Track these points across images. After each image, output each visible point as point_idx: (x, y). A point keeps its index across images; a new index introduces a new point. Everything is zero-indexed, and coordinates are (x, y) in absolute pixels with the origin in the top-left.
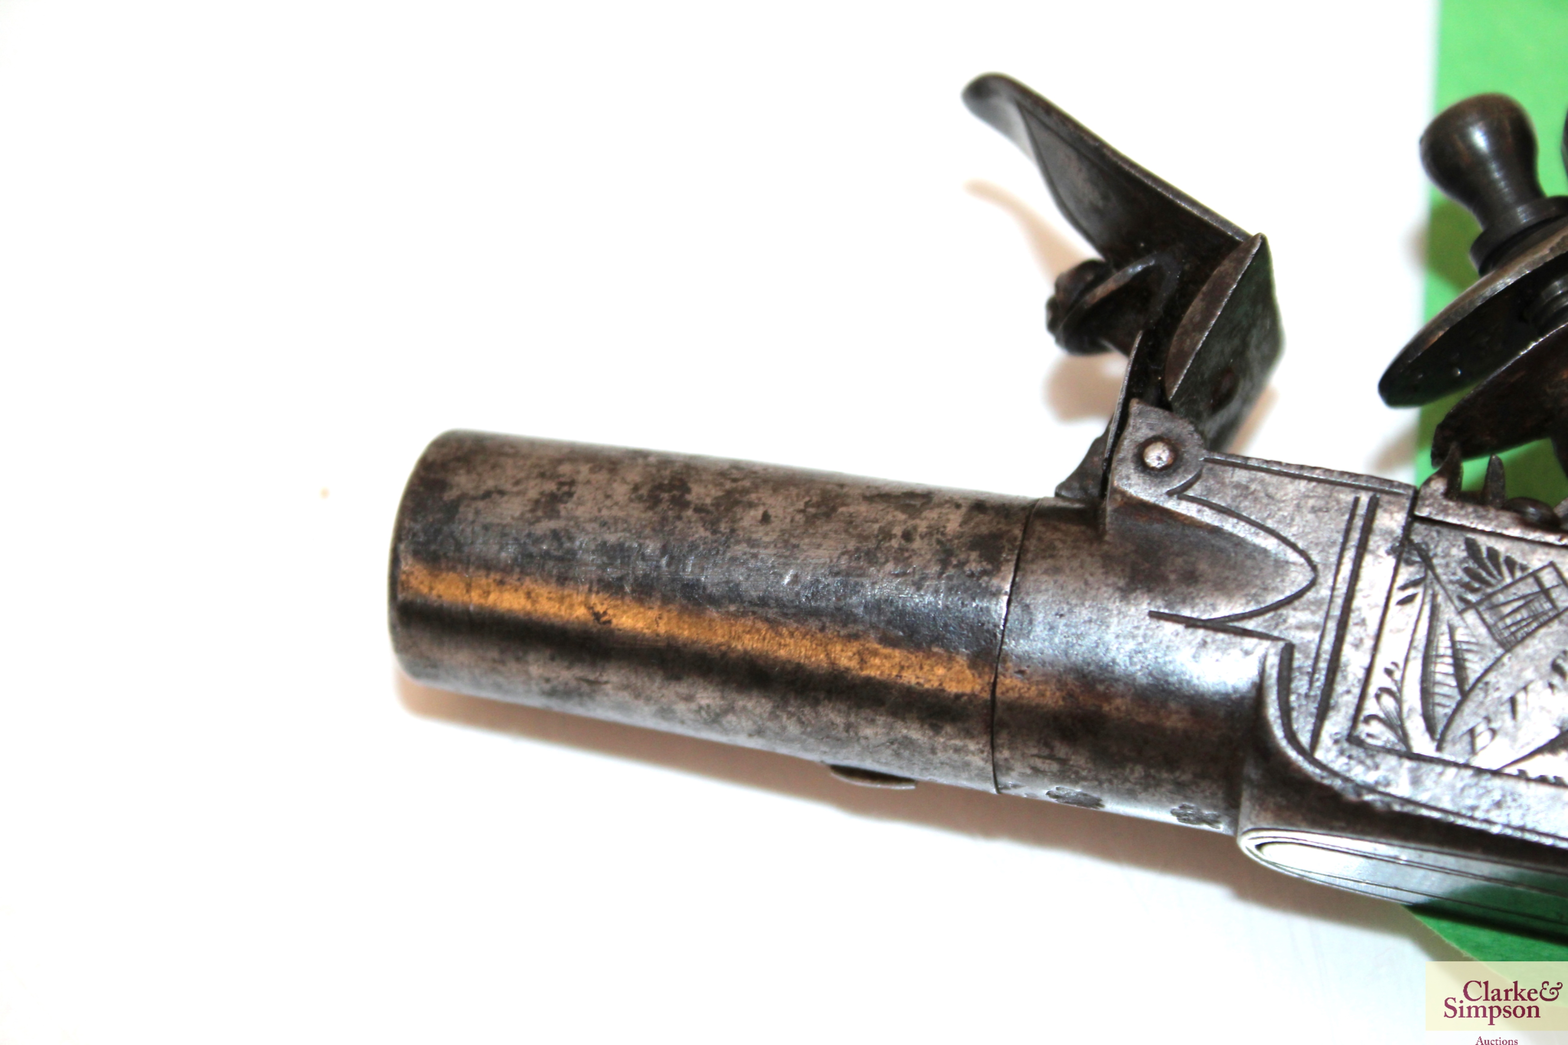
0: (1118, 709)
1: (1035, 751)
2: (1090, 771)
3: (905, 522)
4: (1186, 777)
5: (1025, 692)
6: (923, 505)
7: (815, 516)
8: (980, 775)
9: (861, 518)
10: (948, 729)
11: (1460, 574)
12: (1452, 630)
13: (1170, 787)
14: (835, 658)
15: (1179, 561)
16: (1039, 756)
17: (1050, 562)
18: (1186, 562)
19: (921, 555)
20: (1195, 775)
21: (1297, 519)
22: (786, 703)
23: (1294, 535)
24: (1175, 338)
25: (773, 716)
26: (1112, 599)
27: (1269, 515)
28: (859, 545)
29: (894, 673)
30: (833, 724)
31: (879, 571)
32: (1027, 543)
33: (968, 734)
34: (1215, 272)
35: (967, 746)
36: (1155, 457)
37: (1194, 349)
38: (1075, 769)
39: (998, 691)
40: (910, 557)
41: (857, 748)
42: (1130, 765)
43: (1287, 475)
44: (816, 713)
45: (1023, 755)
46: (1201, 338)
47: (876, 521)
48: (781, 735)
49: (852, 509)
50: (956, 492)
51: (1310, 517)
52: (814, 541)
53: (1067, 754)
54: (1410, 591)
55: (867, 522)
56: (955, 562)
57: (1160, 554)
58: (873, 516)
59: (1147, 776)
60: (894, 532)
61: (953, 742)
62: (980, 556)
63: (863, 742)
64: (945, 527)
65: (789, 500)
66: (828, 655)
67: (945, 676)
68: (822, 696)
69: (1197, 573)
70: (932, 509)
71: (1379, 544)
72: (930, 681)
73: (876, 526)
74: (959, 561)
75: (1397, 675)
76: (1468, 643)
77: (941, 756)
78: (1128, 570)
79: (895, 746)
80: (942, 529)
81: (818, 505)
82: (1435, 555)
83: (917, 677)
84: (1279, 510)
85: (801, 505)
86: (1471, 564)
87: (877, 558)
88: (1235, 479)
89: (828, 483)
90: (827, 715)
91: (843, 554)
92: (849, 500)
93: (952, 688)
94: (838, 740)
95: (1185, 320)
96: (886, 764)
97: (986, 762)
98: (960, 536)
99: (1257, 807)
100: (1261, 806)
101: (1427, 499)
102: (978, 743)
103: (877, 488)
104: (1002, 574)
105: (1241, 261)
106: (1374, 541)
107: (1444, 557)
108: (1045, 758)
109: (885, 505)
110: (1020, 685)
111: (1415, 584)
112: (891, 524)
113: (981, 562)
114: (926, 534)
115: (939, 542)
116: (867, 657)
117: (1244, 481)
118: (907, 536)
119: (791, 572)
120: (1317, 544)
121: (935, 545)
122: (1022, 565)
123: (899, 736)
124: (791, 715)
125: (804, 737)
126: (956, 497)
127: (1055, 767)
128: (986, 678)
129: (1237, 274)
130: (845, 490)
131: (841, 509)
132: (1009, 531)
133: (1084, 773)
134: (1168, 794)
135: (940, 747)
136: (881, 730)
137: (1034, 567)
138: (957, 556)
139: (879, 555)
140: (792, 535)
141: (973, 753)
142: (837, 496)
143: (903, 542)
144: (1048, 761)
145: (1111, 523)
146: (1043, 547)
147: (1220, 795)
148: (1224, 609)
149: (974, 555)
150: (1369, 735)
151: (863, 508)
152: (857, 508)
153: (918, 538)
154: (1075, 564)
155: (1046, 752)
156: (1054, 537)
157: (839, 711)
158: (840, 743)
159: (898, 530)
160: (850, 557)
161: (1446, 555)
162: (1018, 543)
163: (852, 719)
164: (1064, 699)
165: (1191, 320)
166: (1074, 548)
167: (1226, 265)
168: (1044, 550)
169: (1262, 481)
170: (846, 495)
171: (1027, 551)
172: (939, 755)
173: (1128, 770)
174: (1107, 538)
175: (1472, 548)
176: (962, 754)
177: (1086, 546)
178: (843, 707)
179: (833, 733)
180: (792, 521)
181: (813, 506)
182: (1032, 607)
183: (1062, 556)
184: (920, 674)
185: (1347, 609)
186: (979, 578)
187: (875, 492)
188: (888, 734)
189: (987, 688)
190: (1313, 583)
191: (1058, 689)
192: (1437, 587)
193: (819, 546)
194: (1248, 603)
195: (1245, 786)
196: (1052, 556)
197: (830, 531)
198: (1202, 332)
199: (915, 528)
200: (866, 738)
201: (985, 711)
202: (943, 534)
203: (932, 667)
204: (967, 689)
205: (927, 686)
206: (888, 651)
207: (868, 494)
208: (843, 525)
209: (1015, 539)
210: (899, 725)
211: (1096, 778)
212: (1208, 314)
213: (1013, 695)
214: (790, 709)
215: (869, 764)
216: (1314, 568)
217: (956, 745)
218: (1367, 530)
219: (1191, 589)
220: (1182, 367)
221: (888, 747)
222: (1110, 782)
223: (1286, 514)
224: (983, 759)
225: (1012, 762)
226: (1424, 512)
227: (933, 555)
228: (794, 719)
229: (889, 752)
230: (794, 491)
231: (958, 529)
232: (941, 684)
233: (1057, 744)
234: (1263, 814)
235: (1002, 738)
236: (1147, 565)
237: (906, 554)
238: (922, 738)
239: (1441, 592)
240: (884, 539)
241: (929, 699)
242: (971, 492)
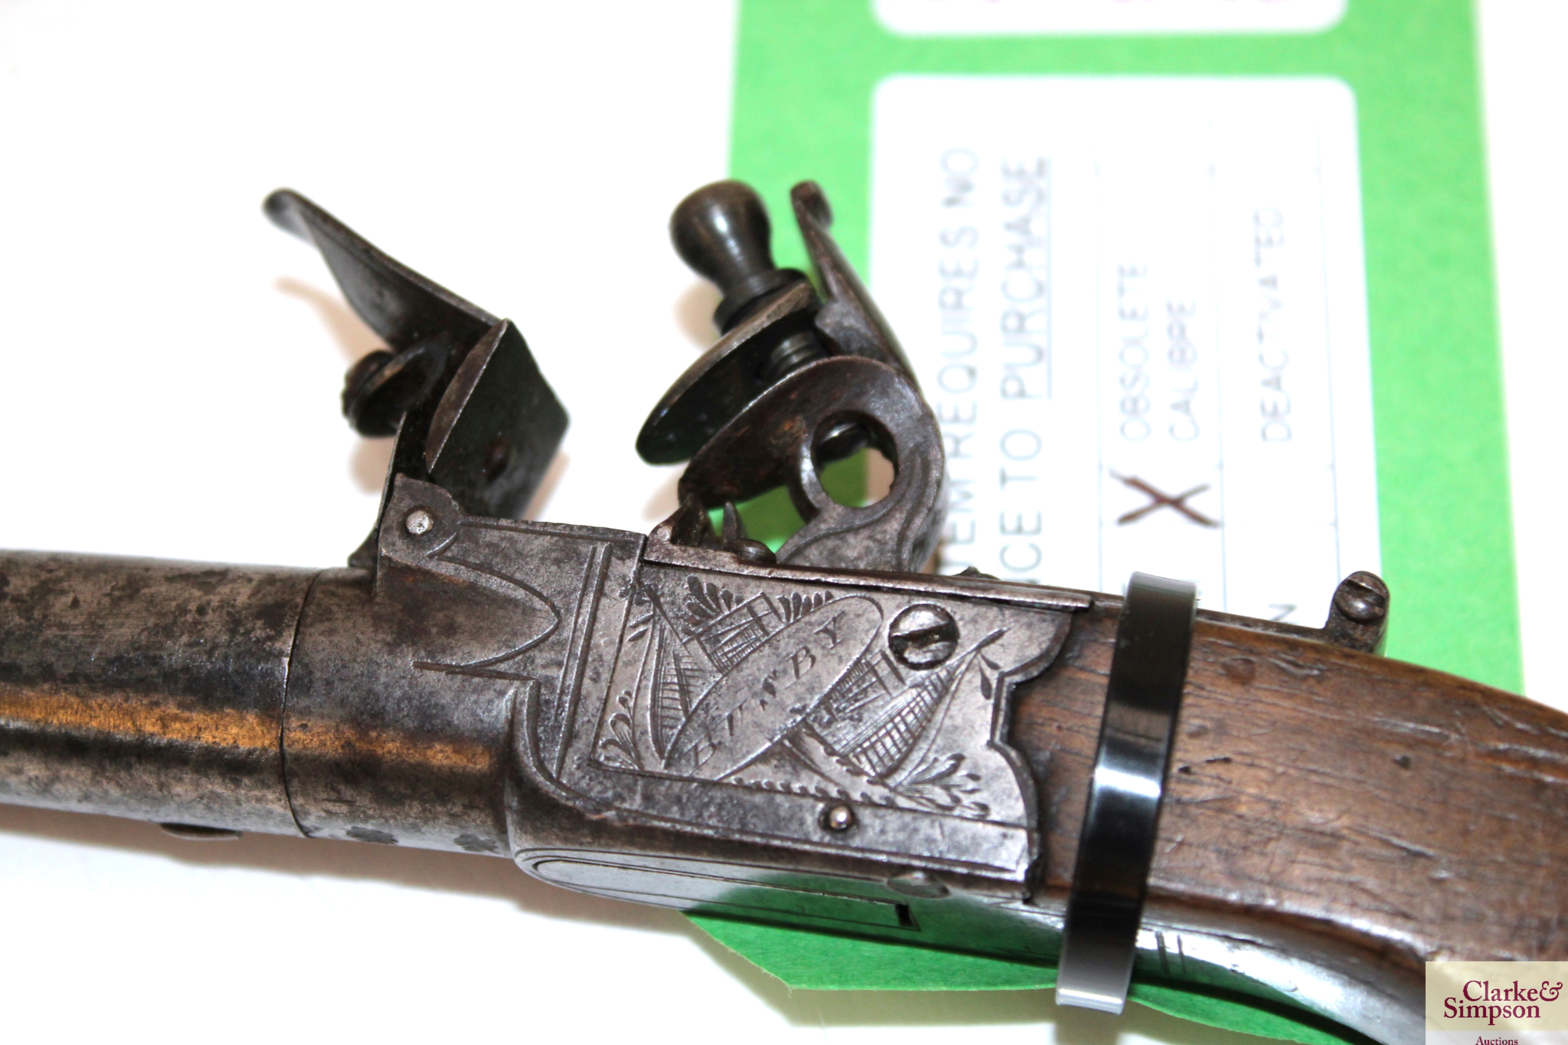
0: (390, 752)
1: (325, 796)
2: (375, 811)
3: (200, 598)
4: (458, 809)
5: (308, 743)
6: (220, 581)
7: (120, 598)
8: (283, 821)
9: (161, 597)
10: (246, 781)
11: (685, 609)
12: (677, 659)
13: (446, 819)
14: (140, 725)
15: (440, 615)
16: (329, 800)
17: (327, 625)
18: (446, 616)
19: (213, 627)
20: (465, 806)
21: (542, 571)
22: (103, 769)
23: (540, 585)
24: (435, 417)
25: (94, 782)
26: (381, 655)
27: (518, 568)
28: (158, 622)
29: (194, 735)
30: (147, 785)
31: (175, 644)
32: (307, 609)
33: (265, 785)
34: (469, 356)
35: (265, 796)
36: (417, 524)
37: (450, 426)
38: (362, 809)
39: (285, 744)
40: (203, 629)
41: (173, 805)
42: (408, 802)
43: (533, 532)
44: (130, 776)
45: (315, 800)
46: (456, 415)
47: (175, 599)
48: (105, 797)
49: (153, 590)
50: (248, 567)
51: (554, 568)
52: (117, 620)
53: (352, 796)
54: (642, 629)
55: (166, 600)
56: (242, 630)
57: (424, 610)
58: (172, 594)
59: (424, 810)
60: (190, 607)
61: (252, 793)
62: (265, 624)
63: (177, 799)
64: (235, 600)
65: (97, 586)
66: (134, 723)
67: (237, 734)
68: (133, 760)
69: (456, 626)
70: (226, 584)
71: (614, 588)
72: (225, 739)
73: (174, 604)
74: (246, 629)
75: (631, 704)
76: (692, 670)
77: (246, 807)
78: (395, 627)
79: (205, 801)
80: (232, 602)
81: (123, 589)
82: (663, 594)
83: (214, 737)
84: (527, 563)
85: (108, 589)
86: (694, 600)
87: (174, 632)
88: (488, 539)
89: (135, 568)
90: (141, 777)
91: (143, 630)
92: (152, 582)
93: (244, 745)
94: (155, 799)
95: (443, 401)
96: (202, 817)
97: (285, 808)
98: (248, 607)
99: (519, 831)
100: (521, 829)
101: (655, 545)
102: (274, 792)
103: (179, 569)
104: (282, 639)
105: (490, 344)
106: (609, 585)
107: (670, 595)
108: (334, 801)
109: (184, 584)
110: (303, 737)
111: (645, 622)
112: (187, 601)
113: (265, 629)
114: (218, 607)
115: (229, 613)
116: (167, 722)
117: (495, 540)
118: (201, 611)
119: (98, 649)
120: (559, 593)
121: (225, 616)
122: (302, 629)
123: (206, 791)
124: (109, 779)
125: (126, 799)
126: (249, 572)
127: (344, 808)
128: (274, 733)
129: (487, 355)
130: (150, 573)
131: (146, 591)
132: (292, 600)
133: (371, 812)
134: (447, 826)
135: (243, 798)
136: (189, 788)
137: (312, 630)
138: (244, 625)
139: (175, 629)
140: (98, 617)
141: (272, 802)
142: (142, 579)
143: (197, 616)
144: (338, 804)
145: (380, 586)
146: (321, 612)
147: (489, 822)
148: (480, 657)
149: (259, 623)
150: (607, 758)
151: (164, 588)
152: (158, 588)
153: (210, 612)
154: (349, 624)
155: (334, 795)
156: (332, 602)
157: (151, 772)
158: (158, 802)
159: (193, 606)
160: (149, 633)
161: (672, 594)
162: (299, 610)
163: (163, 778)
164: (343, 747)
165: (448, 400)
166: (349, 610)
167: (478, 348)
168: (321, 615)
169: (511, 539)
170: (150, 578)
171: (307, 616)
172: (244, 805)
173: (407, 807)
174: (378, 600)
175: (695, 585)
176: (263, 803)
177: (359, 608)
178: (153, 769)
179: (150, 792)
180: (99, 603)
181: (118, 589)
182: (310, 665)
183: (337, 619)
184: (216, 734)
185: (587, 648)
186: (264, 643)
187: (177, 573)
188: (196, 790)
189: (275, 743)
190: (557, 627)
191: (337, 739)
192: (665, 622)
193: (122, 625)
194: (499, 649)
195: (507, 813)
196: (329, 620)
197: (133, 610)
198: (457, 410)
199: (208, 603)
200: (179, 795)
201: (276, 763)
202: (233, 606)
203: (226, 727)
204: (259, 744)
205: (223, 744)
206: (187, 714)
207: (169, 575)
208: (144, 604)
209: (297, 606)
210: (204, 780)
211: (381, 816)
212: (462, 393)
213: (298, 747)
214: (107, 774)
215: (188, 819)
216: (558, 614)
217: (256, 796)
218: (604, 577)
219: (450, 640)
220: (440, 442)
221: (199, 802)
222: (395, 818)
223: (532, 567)
224: (282, 806)
225: (307, 807)
226: (653, 558)
227: (223, 626)
228: (113, 783)
229: (201, 806)
230: (103, 577)
231: (247, 601)
232: (235, 742)
233: (342, 787)
234: (524, 837)
235: (295, 785)
236: (412, 621)
237: (199, 627)
238: (225, 791)
239: (668, 626)
240: (180, 614)
241: (226, 756)
242: (264, 567)
